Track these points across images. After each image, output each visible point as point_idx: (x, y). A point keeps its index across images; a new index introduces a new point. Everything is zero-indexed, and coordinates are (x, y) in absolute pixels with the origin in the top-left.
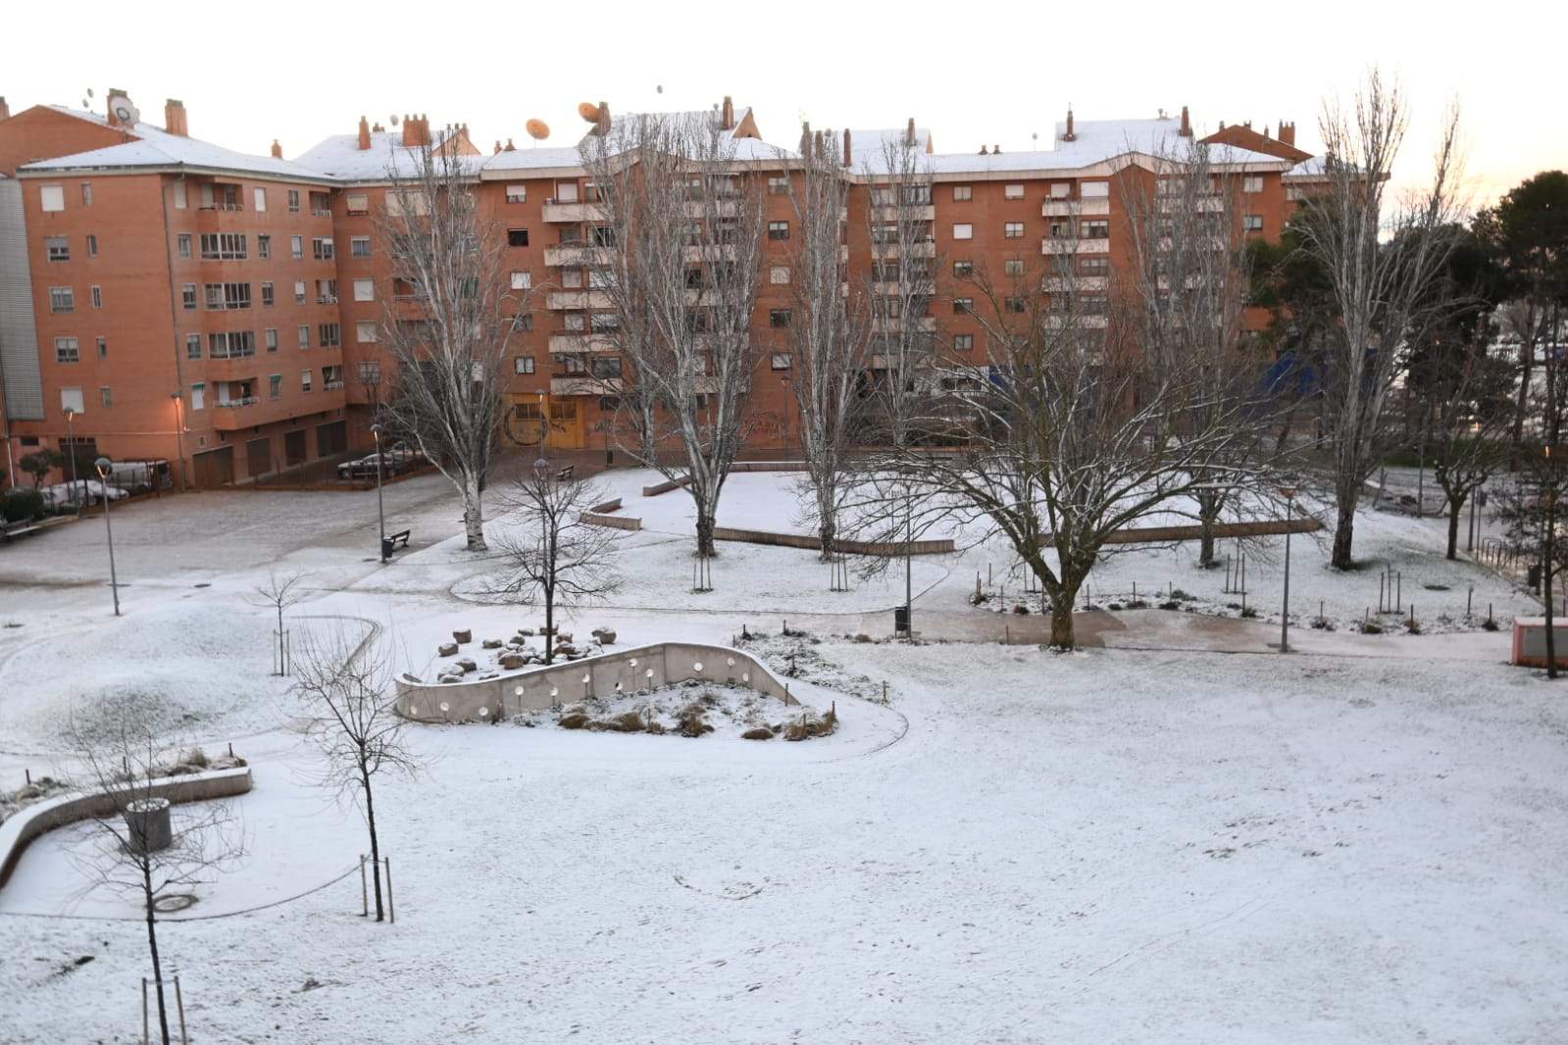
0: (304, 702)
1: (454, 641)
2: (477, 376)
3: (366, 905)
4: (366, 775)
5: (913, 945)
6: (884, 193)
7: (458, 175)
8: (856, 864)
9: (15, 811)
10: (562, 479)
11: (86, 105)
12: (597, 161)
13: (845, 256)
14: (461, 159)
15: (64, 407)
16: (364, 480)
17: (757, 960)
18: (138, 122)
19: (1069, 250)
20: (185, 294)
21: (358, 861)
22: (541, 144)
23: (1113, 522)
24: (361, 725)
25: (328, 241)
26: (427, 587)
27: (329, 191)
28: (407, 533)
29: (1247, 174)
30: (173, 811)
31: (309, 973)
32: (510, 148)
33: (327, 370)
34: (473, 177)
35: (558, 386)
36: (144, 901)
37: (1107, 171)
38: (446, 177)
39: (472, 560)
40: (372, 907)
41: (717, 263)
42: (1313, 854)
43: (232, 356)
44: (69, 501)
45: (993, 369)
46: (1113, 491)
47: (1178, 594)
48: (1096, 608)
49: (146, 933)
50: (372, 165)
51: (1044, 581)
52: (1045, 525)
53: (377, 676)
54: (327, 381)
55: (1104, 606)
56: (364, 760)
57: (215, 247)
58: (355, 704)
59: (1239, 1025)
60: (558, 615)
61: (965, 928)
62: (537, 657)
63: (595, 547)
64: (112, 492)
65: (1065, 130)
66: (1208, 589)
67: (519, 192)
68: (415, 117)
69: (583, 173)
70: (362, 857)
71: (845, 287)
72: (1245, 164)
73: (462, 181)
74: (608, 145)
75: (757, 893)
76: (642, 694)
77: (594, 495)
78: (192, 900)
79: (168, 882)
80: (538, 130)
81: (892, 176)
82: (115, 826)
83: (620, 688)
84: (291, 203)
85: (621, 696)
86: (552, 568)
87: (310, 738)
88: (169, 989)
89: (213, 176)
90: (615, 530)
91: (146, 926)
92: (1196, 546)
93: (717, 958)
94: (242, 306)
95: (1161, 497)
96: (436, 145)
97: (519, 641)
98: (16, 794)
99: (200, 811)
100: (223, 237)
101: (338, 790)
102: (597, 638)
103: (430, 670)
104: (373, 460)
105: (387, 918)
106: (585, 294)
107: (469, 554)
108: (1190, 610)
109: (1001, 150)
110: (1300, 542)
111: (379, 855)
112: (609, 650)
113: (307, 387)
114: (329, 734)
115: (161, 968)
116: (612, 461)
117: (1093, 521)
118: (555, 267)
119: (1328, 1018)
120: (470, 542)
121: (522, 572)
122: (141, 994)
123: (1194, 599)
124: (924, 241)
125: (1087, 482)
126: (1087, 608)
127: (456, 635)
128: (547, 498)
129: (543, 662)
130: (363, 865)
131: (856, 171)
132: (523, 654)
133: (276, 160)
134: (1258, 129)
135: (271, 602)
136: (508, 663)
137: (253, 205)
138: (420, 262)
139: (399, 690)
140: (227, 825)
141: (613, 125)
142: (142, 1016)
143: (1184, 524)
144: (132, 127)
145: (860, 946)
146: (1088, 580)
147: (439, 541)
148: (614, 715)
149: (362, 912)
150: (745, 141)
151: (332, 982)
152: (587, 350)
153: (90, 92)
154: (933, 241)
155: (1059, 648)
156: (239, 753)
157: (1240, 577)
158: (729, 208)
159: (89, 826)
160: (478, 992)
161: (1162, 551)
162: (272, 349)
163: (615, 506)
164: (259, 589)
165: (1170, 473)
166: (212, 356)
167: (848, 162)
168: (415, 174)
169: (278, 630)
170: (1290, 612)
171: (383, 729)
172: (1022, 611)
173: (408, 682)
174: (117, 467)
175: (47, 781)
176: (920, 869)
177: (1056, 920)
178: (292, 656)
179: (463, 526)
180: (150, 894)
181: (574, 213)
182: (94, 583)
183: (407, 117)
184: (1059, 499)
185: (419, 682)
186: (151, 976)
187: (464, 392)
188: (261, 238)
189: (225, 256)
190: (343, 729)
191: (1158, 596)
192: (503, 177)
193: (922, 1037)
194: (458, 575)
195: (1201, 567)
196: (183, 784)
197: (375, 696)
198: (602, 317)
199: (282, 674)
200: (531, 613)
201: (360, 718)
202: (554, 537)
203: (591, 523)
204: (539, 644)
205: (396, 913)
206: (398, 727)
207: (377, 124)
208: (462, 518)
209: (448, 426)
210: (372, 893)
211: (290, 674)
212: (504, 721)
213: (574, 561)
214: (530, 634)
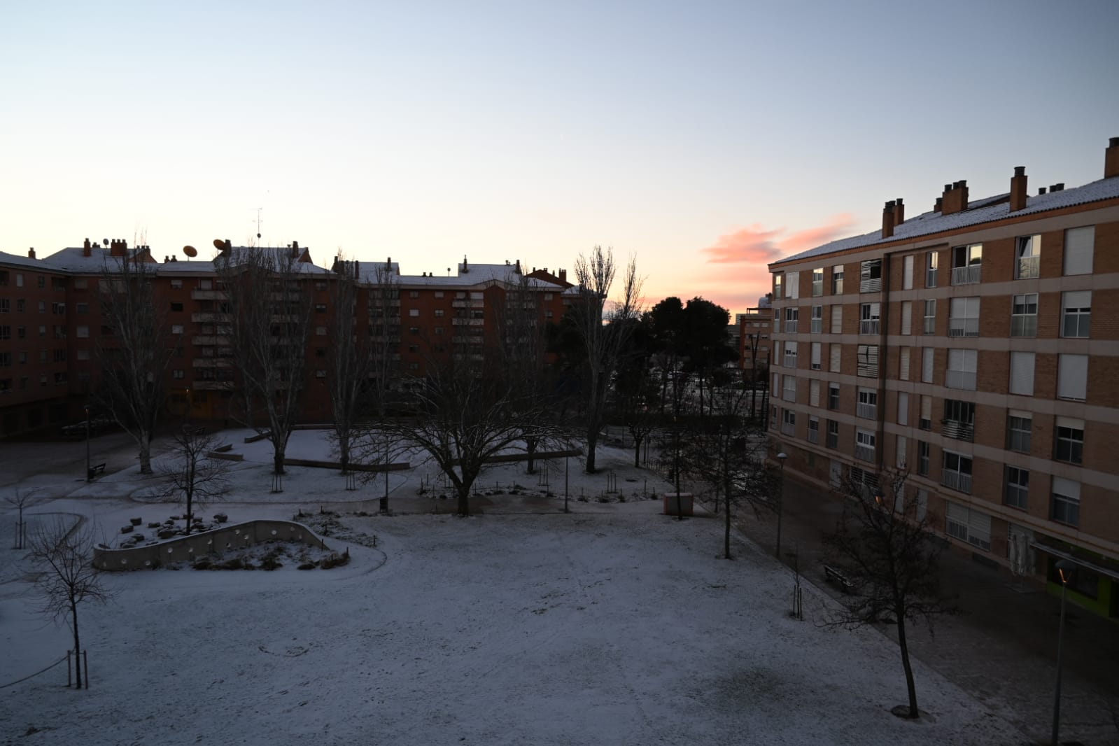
0: (35, 564)
1: (131, 524)
2: (150, 379)
3: (70, 680)
4: (74, 604)
5: (389, 671)
6: (376, 293)
7: (144, 273)
8: (359, 632)
10: (198, 434)
12: (224, 270)
13: (355, 323)
14: (147, 265)
16: (78, 436)
17: (305, 688)
19: (466, 323)
21: (65, 654)
22: (192, 259)
23: (487, 453)
24: (72, 575)
25: (63, 305)
26: (116, 495)
27: (63, 277)
28: (104, 465)
29: (546, 292)
31: (30, 724)
32: (174, 259)
33: (57, 375)
34: (151, 274)
35: (197, 385)
37: (483, 287)
38: (136, 273)
39: (143, 479)
40: (74, 681)
41: (288, 324)
42: (582, 609)
45: (429, 379)
46: (487, 438)
47: (517, 487)
48: (479, 495)
50: (93, 264)
51: (454, 483)
52: (455, 455)
53: (83, 546)
54: (57, 381)
55: (483, 493)
56: (73, 595)
58: (69, 563)
59: (550, 696)
60: (194, 508)
61: (416, 661)
62: (180, 531)
63: (217, 470)
65: (463, 267)
66: (531, 484)
67: (178, 283)
68: (119, 240)
69: (215, 275)
70: (68, 652)
71: (355, 338)
72: (545, 287)
73: (146, 276)
74: (230, 261)
75: (305, 652)
76: (242, 548)
77: (217, 443)
80: (190, 251)
81: (380, 284)
83: (229, 546)
84: (40, 283)
85: (230, 550)
86: (192, 480)
87: (39, 585)
90: (228, 462)
92: (526, 463)
93: (283, 689)
94: (5, 338)
95: (510, 441)
96: (131, 256)
97: (170, 523)
101: (54, 614)
102: (217, 519)
103: (115, 541)
104: (84, 425)
105: (83, 686)
106: (214, 338)
107: (143, 476)
108: (523, 494)
109: (433, 275)
110: (573, 462)
111: (80, 649)
112: (223, 526)
113: (44, 384)
114: (51, 581)
116: (228, 425)
117: (478, 453)
118: (198, 323)
119: (590, 688)
120: (142, 469)
121: (174, 485)
123: (525, 489)
124: (395, 316)
125: (475, 433)
126: (475, 495)
127: (132, 521)
128: (190, 445)
129: (184, 534)
130: (69, 656)
131: (362, 280)
132: (173, 530)
133: (32, 259)
134: (550, 272)
135: (15, 506)
136: (163, 535)
137: (15, 282)
138: (119, 318)
139: (96, 554)
141: (233, 252)
143: (521, 453)
145: (361, 676)
146: (476, 481)
147: (124, 469)
148: (225, 561)
149: (67, 684)
150: (306, 264)
151: (46, 728)
152: (214, 366)
154: (399, 317)
155: (462, 515)
157: (545, 478)
158: (296, 297)
160: (140, 724)
161: (511, 467)
162: (23, 363)
163: (229, 448)
164: (7, 499)
165: (514, 429)
167: (357, 276)
168: (119, 271)
169: (19, 523)
170: (569, 494)
171: (86, 577)
172: (443, 497)
173: (103, 549)
176: (393, 631)
177: (461, 651)
178: (29, 536)
179: (139, 461)
181: (210, 295)
183: (114, 240)
184: (462, 442)
185: (109, 548)
187: (142, 388)
188: (19, 301)
190: (60, 577)
191: (508, 488)
192: (169, 276)
193: (394, 720)
194: (133, 487)
195: (527, 474)
197: (82, 558)
198: (224, 349)
199: (20, 548)
200: (179, 507)
201: (72, 571)
202: (193, 465)
203: (215, 458)
204: (183, 524)
205: (89, 684)
206: (95, 575)
207: (95, 244)
208: (138, 456)
209: (132, 406)
210: (74, 672)
211: (25, 548)
212: (160, 567)
213: (205, 478)
214: (177, 519)
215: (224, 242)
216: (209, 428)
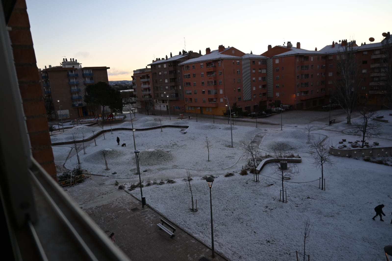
1: (342, 141)
2: (353, 90)
4: (322, 163)
7: (353, 51)
9: (264, 159)
10: (370, 111)
11: (284, 45)
12: (386, 45)
14: (354, 47)
15: (276, 95)
16: (327, 110)
18: (292, 47)
20: (297, 76)
22: (372, 43)
24: (322, 154)
25: (324, 65)
27: (325, 56)
28: (335, 120)
30: (288, 164)
32: (365, 44)
33: (322, 89)
34: (355, 51)
35: (370, 92)
36: (282, 177)
38: (350, 51)
39: (348, 126)
40: (321, 187)
43: (305, 87)
44: (276, 111)
49: (282, 182)
50: (335, 50)
53: (326, 146)
54: (322, 91)
56: (322, 161)
57: (303, 68)
58: (321, 150)
60: (366, 138)
62: (360, 146)
63: (376, 125)
64: (282, 110)
67: (366, 53)
68: (344, 40)
69: (382, 48)
70: (320, 178)
73: (353, 52)
74: (389, 41)
76: (384, 157)
77: (377, 115)
78: (289, 179)
79: (286, 175)
80: (372, 39)
82: (278, 164)
83: (379, 155)
84: (318, 59)
85: (379, 156)
86: (365, 129)
88: (284, 192)
89: (304, 55)
90: (381, 122)
91: (282, 181)
94: (307, 78)
97: (356, 143)
98: (264, 156)
99: (292, 165)
100: (305, 66)
101: (316, 165)
102: (374, 144)
103: (337, 146)
104: (329, 106)
105: (324, 189)
106: (380, 73)
107: (347, 125)
111: (323, 178)
112: (377, 147)
113: (318, 92)
114: (316, 155)
115: (284, 189)
116: (382, 108)
118: (373, 68)
120: (348, 122)
121: (358, 129)
122: (280, 192)
127: (343, 140)
128: (366, 115)
129: (361, 147)
132: (357, 145)
135: (307, 130)
136: (353, 146)
137: (311, 60)
138: (342, 68)
139: (330, 149)
140: (296, 167)
142: (280, 196)
144: (291, 48)
148: (376, 160)
149: (319, 187)
152: (379, 85)
153: (285, 43)
156: (300, 156)
159: (274, 164)
162: (312, 85)
163: (382, 117)
164: (306, 128)
166: (301, 87)
168: (343, 51)
169: (308, 135)
171: (326, 155)
173: (332, 147)
174: (284, 105)
175: (269, 155)
178: (310, 140)
179: (347, 119)
180: (283, 176)
181: (379, 56)
182: (278, 124)
183: (343, 40)
185: (334, 148)
186: (282, 190)
187: (349, 93)
188: (312, 66)
189: (305, 69)
190: (319, 155)
192: (363, 50)
196: (289, 159)
197: (325, 149)
198: (383, 78)
199: (308, 143)
200: (360, 137)
201: (322, 153)
202: (366, 123)
203: (376, 120)
204: (361, 144)
205: (325, 189)
206: (329, 156)
207: (336, 42)
208: (346, 118)
209: (345, 100)
210: (321, 184)
211: (310, 143)
212: (351, 157)
213: (370, 128)
214: (359, 141)
215: (387, 33)
216: (373, 109)
